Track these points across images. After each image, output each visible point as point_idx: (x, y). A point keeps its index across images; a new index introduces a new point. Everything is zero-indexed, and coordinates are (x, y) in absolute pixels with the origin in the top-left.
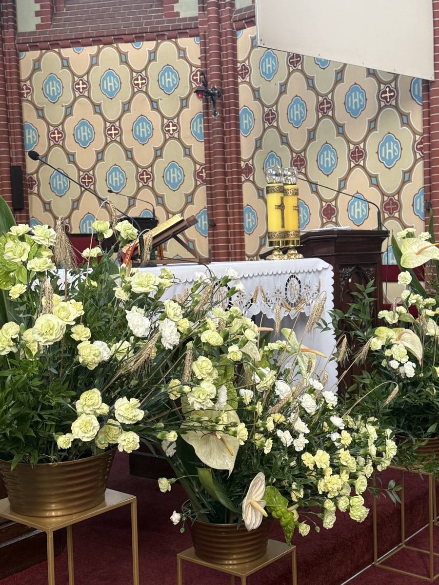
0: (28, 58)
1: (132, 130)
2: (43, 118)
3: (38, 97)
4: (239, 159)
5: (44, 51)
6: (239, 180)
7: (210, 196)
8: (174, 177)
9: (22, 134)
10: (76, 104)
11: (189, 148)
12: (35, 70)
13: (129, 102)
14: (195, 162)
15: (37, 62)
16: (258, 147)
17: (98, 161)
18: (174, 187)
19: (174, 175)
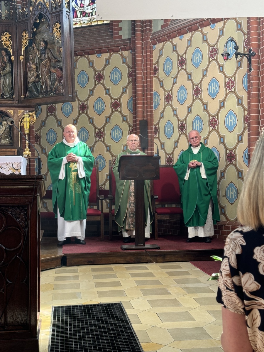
0: (157, 49)
1: (208, 89)
2: (162, 87)
3: (161, 74)
5: (165, 42)
8: (231, 122)
9: (151, 99)
10: (179, 75)
11: (241, 99)
12: (160, 56)
13: (207, 69)
15: (161, 50)
17: (188, 113)
18: (231, 129)
19: (231, 120)
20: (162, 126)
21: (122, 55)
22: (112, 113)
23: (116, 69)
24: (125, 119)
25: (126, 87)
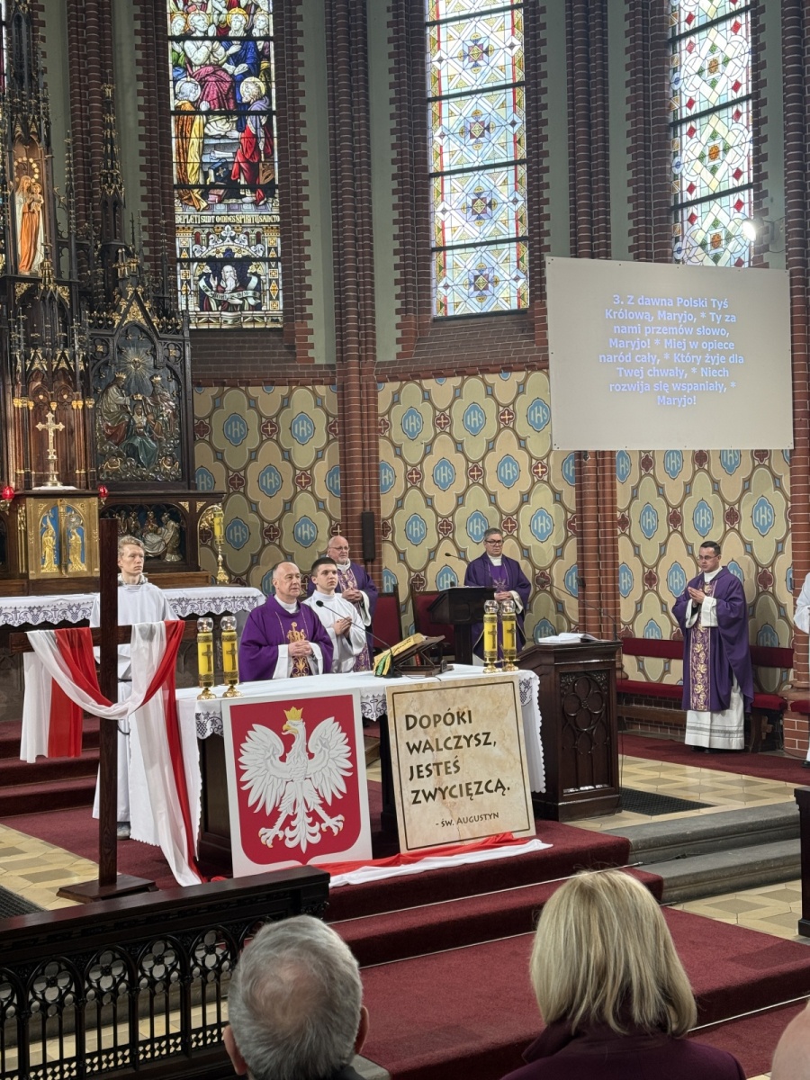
0: (386, 391)
1: (497, 472)
2: (400, 456)
3: (396, 433)
4: (613, 510)
5: (404, 383)
6: (614, 533)
7: (581, 550)
8: (542, 526)
9: (378, 475)
10: (436, 441)
11: (560, 494)
12: (393, 404)
13: (494, 440)
14: (566, 510)
15: (397, 394)
16: (634, 497)
17: (458, 505)
18: (543, 537)
19: (542, 524)
20: (399, 521)
21: (314, 393)
22: (296, 494)
23: (303, 416)
24: (321, 506)
25: (323, 450)
